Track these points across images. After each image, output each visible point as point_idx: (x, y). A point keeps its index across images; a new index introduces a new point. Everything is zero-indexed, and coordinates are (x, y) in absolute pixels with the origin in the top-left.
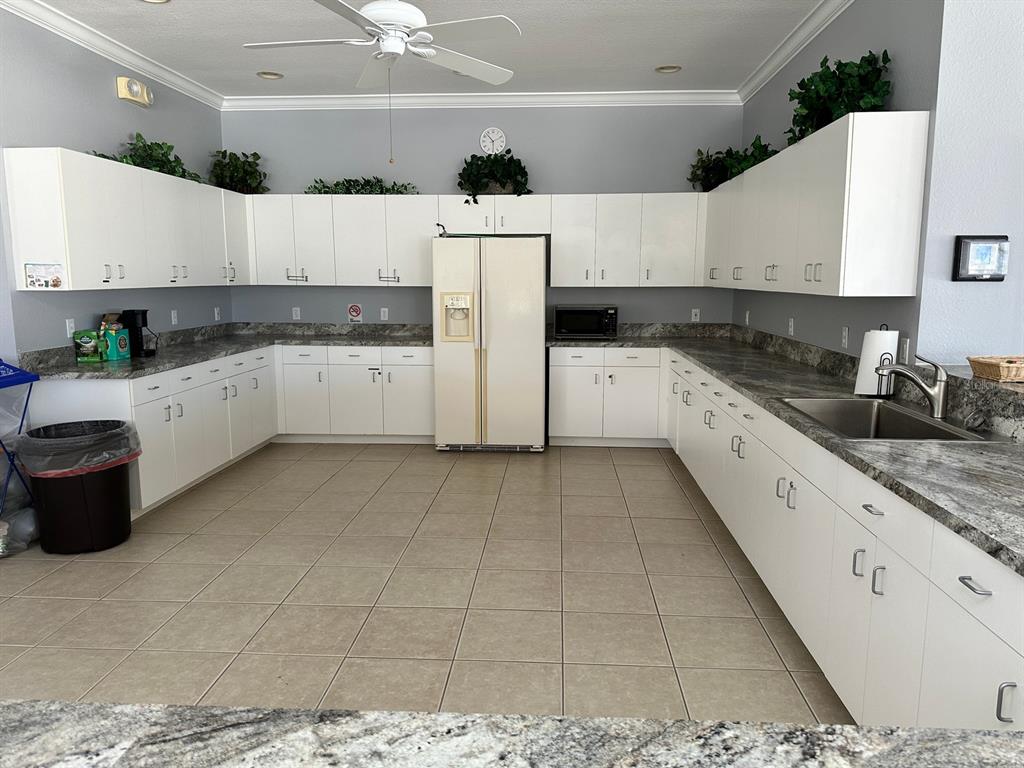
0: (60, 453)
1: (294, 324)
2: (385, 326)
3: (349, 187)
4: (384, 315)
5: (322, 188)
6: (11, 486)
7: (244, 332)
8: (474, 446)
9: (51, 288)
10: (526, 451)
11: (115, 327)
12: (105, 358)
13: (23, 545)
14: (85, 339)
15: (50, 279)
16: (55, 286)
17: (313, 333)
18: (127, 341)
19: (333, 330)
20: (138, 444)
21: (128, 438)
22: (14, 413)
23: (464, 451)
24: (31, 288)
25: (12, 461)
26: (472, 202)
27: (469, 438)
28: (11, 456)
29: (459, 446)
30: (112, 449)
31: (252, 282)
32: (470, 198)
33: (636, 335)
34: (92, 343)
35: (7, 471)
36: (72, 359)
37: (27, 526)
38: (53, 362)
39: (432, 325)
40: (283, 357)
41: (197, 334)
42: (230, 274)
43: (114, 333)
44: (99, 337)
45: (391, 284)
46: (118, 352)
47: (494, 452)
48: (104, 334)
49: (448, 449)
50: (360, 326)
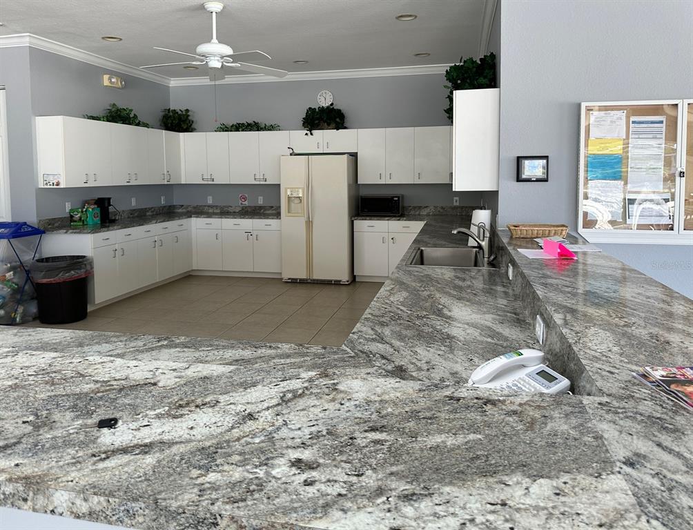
0: (49, 270)
1: (209, 206)
2: (261, 208)
3: (238, 127)
4: (261, 201)
5: (225, 129)
6: (27, 287)
7: (180, 210)
8: (307, 280)
9: (55, 187)
10: (337, 283)
11: (92, 207)
12: (85, 223)
13: (31, 319)
14: (75, 213)
15: (55, 182)
16: (57, 185)
17: (219, 211)
18: (99, 215)
19: (230, 210)
20: (92, 268)
21: (85, 264)
22: (31, 250)
23: (300, 283)
24: (46, 187)
25: (28, 274)
26: (309, 134)
27: (302, 275)
28: (28, 272)
29: (297, 279)
30: (76, 269)
31: (183, 183)
32: (308, 132)
33: (417, 213)
34: (79, 215)
35: (25, 279)
36: (68, 223)
37: (33, 309)
38: (56, 225)
39: (280, 207)
40: (197, 225)
41: (148, 211)
42: (167, 178)
43: (92, 210)
44: (82, 212)
45: (262, 183)
46: (93, 219)
47: (317, 283)
48: (86, 211)
49: (290, 281)
50: (246, 207)
